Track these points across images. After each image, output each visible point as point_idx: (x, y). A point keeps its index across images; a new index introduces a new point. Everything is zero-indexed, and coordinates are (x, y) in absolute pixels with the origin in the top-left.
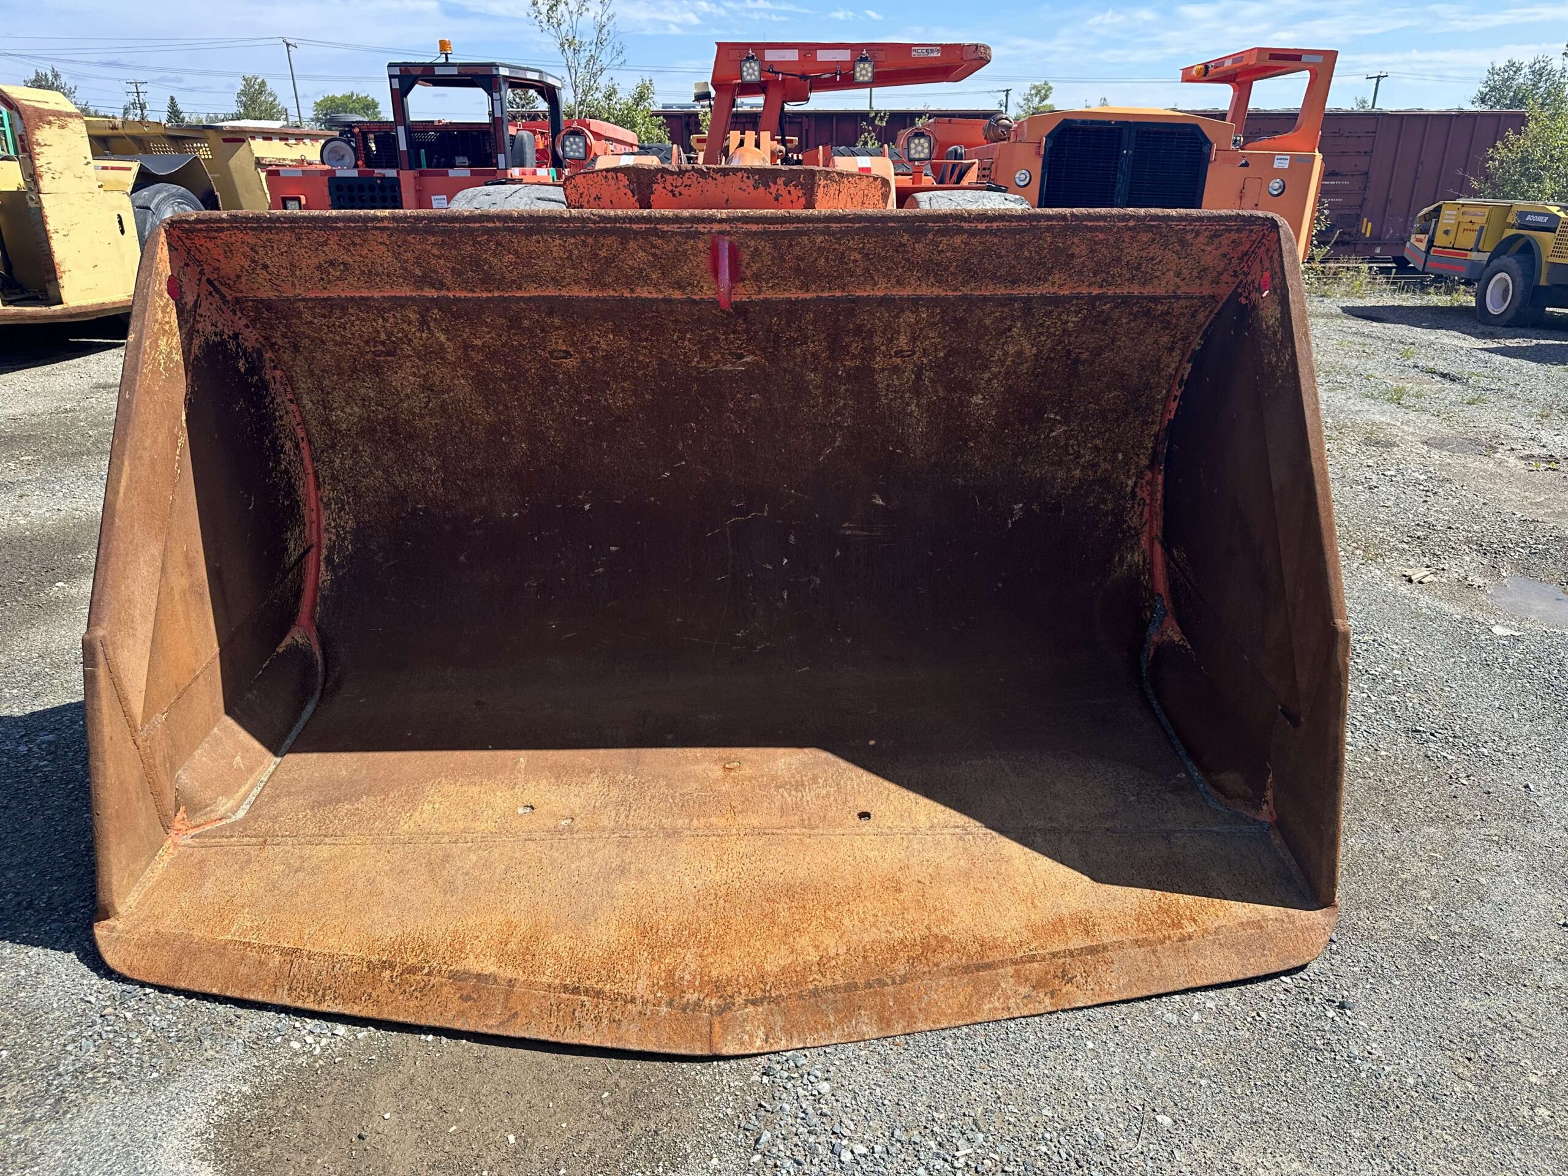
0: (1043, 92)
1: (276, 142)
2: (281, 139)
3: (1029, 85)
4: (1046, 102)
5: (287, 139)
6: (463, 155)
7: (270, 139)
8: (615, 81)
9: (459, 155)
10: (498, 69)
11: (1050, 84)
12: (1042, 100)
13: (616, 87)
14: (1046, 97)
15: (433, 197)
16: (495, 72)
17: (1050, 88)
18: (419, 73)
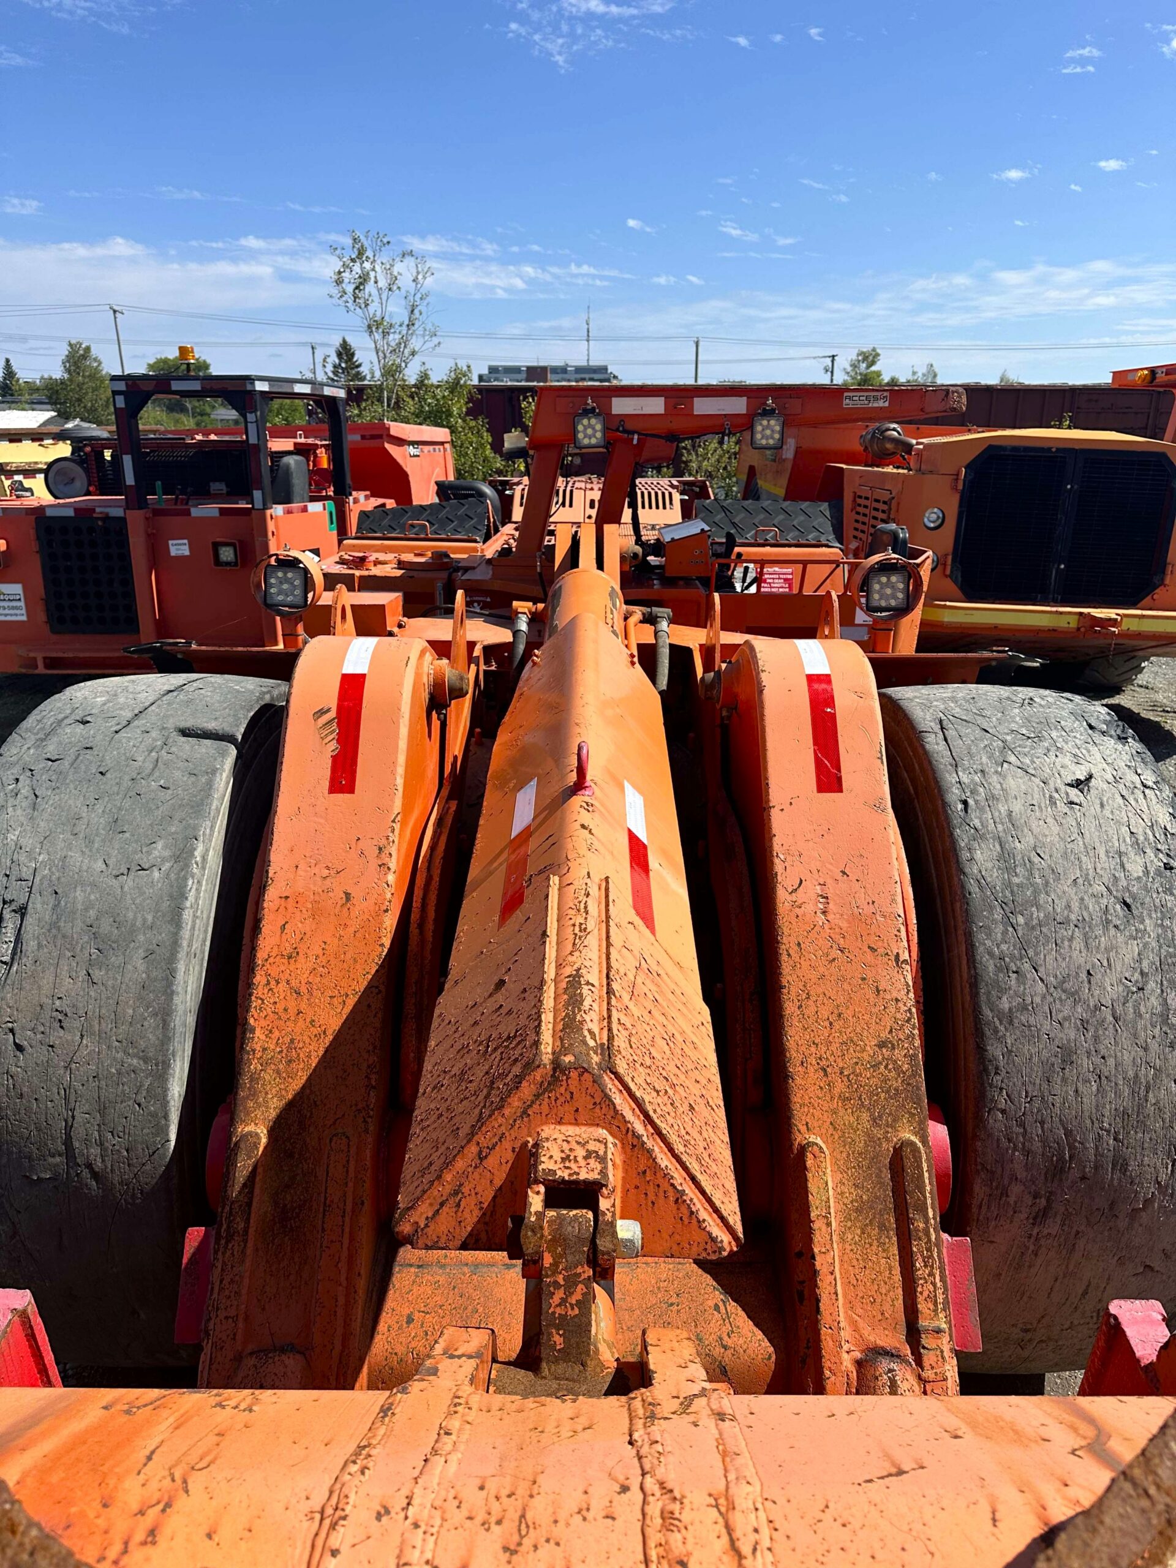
0: (870, 358)
1: (27, 444)
2: (33, 440)
3: (856, 351)
4: (873, 368)
5: (42, 440)
6: (220, 481)
7: (20, 441)
8: (427, 366)
9: (215, 480)
10: (253, 384)
11: (878, 351)
12: (868, 367)
13: (429, 372)
14: (873, 363)
15: (171, 542)
16: (249, 388)
17: (878, 355)
18: (151, 388)
